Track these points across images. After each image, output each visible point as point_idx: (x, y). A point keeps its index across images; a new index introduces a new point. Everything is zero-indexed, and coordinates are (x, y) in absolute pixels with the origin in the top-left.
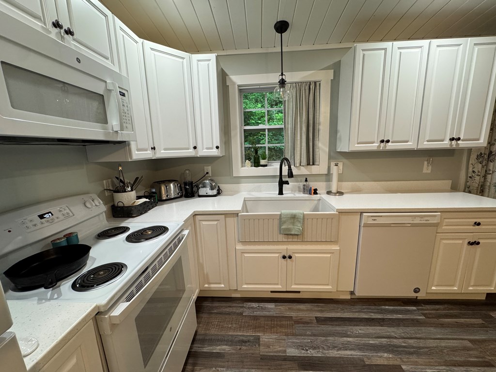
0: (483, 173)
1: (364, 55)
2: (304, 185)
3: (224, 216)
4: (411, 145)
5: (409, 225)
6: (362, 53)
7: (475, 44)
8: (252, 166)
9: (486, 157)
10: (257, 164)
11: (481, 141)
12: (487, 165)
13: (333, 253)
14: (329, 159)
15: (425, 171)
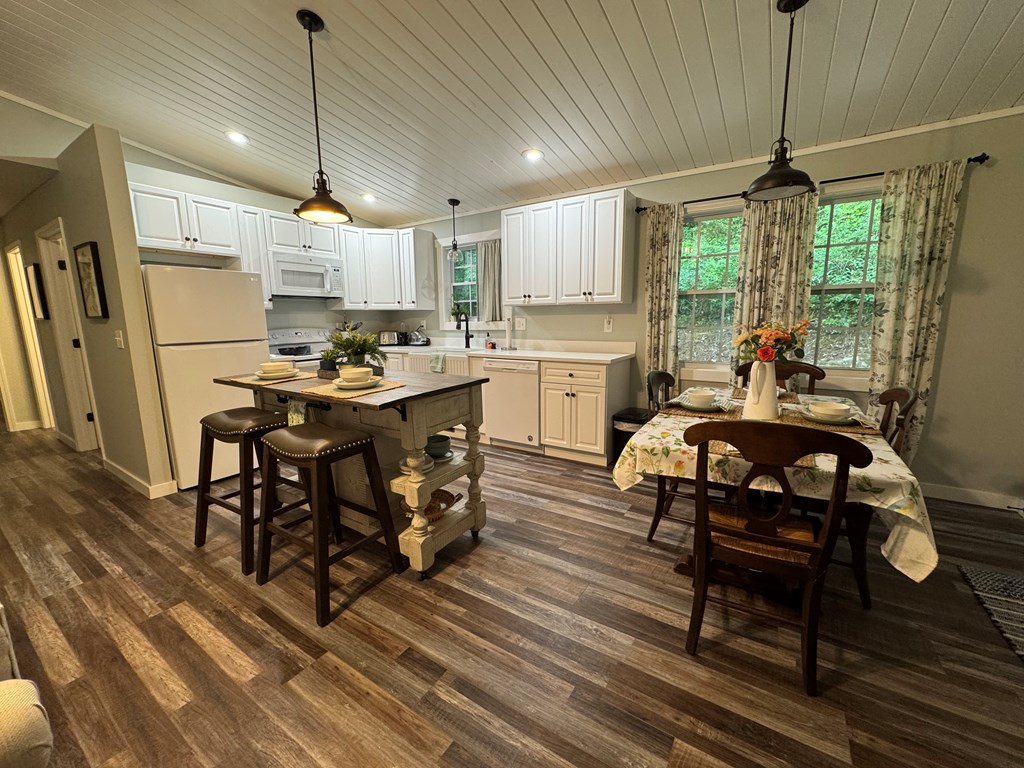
1: (507, 220)
2: (486, 340)
4: (550, 300)
5: (516, 371)
7: (596, 200)
11: (615, 295)
14: (513, 314)
15: (606, 331)
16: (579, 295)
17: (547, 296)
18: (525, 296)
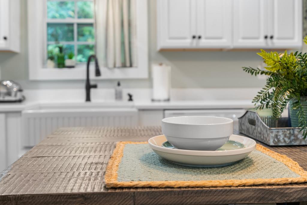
2: (116, 91)
4: (224, 43)
10: (60, 64)
16: (257, 38)
17: (221, 38)
18: (194, 37)
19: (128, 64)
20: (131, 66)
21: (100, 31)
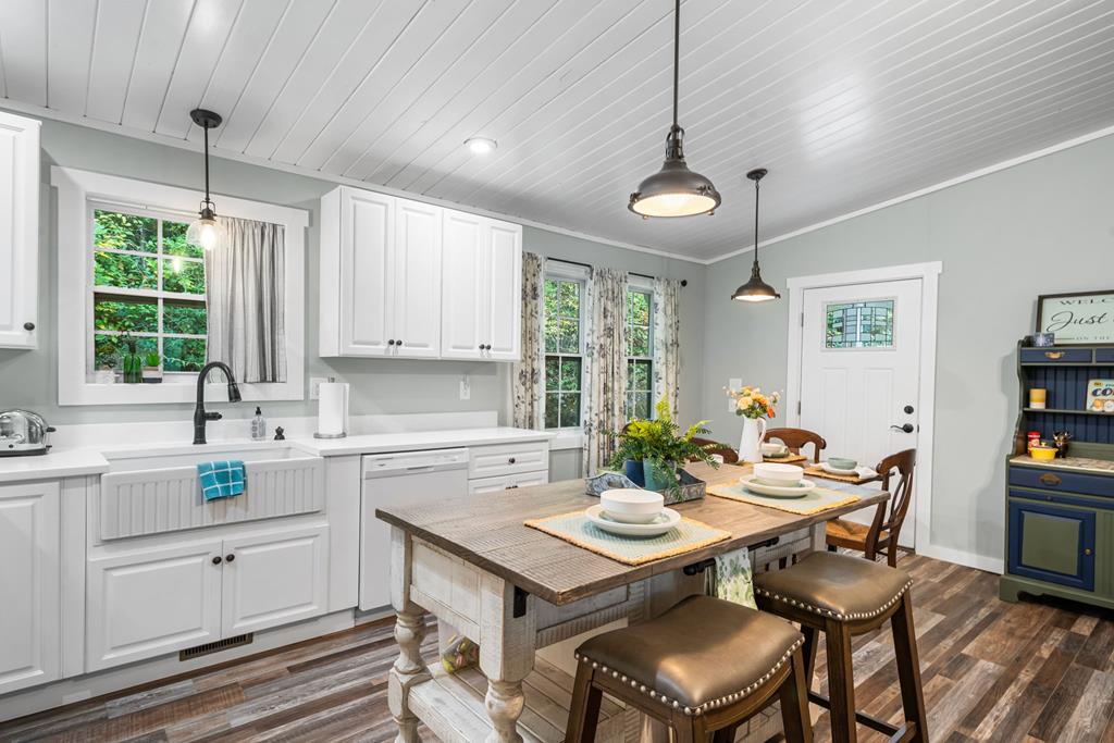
0: (529, 399)
1: (355, 207)
2: (254, 423)
3: (57, 483)
4: (430, 352)
5: (432, 469)
6: (352, 202)
7: (493, 227)
8: (117, 381)
9: (529, 376)
10: (132, 375)
11: (514, 352)
12: (531, 388)
13: (316, 536)
14: (306, 370)
15: (462, 396)
16: (471, 348)
17: (426, 346)
18: (391, 343)
19: (269, 378)
20: (274, 380)
21: (216, 317)
